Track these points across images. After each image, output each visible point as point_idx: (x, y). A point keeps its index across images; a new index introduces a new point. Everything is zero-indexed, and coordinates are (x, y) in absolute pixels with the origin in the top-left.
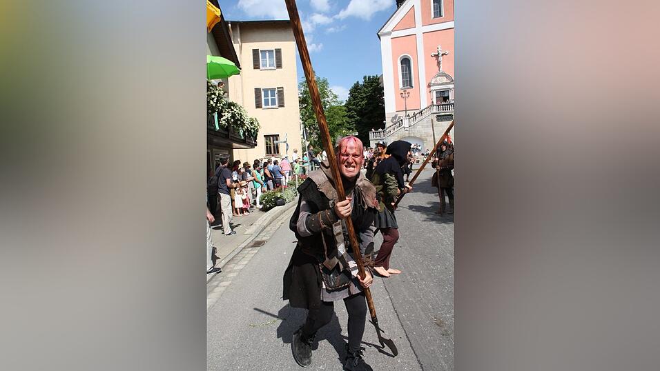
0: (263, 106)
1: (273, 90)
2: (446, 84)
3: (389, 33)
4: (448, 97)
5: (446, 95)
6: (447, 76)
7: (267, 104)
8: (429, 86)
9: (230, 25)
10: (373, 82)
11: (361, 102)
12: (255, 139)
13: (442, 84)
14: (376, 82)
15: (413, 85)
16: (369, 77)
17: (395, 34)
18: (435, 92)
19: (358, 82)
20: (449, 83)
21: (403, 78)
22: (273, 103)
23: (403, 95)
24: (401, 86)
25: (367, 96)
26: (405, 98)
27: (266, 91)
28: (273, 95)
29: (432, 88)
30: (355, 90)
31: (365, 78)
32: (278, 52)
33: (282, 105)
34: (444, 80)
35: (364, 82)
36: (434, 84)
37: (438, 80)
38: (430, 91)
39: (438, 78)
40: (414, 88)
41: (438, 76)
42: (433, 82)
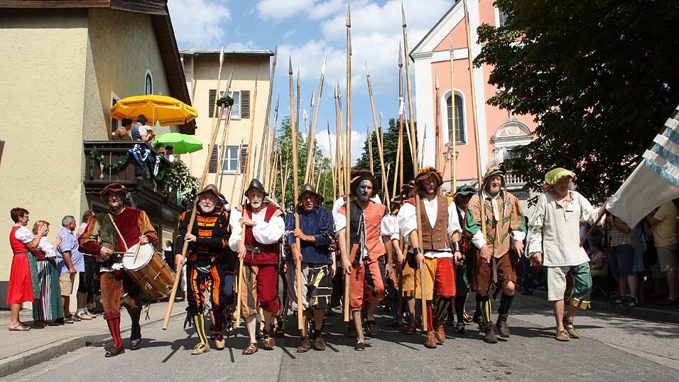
0: (219, 170)
1: (234, 149)
2: (521, 138)
3: (428, 55)
6: (521, 126)
7: (224, 167)
8: (492, 141)
9: (182, 59)
13: (513, 139)
16: (398, 121)
17: (437, 57)
18: (501, 151)
19: (379, 129)
20: (525, 138)
21: (450, 127)
22: (234, 167)
24: (446, 139)
26: (451, 161)
27: (225, 148)
28: (234, 155)
29: (497, 145)
31: (392, 122)
32: (246, 95)
34: (517, 131)
35: (390, 129)
36: (500, 139)
37: (507, 131)
38: (494, 150)
39: (507, 129)
40: (467, 144)
41: (507, 126)
42: (498, 135)
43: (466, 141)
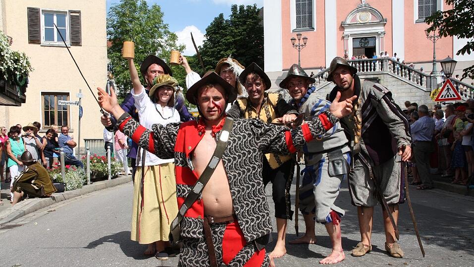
0: (43, 40)
1: (61, 15)
2: (372, 25)
4: (374, 48)
5: (370, 45)
6: (373, 11)
7: (49, 36)
8: (342, 27)
10: (247, 17)
11: (226, 50)
12: (23, 90)
13: (365, 25)
14: (254, 18)
15: (315, 25)
16: (242, 7)
18: (351, 39)
19: (221, 15)
20: (377, 24)
21: (298, 12)
22: (61, 37)
23: (296, 42)
24: (294, 26)
25: (235, 42)
26: (299, 47)
27: (49, 14)
28: (61, 23)
29: (347, 31)
30: (217, 29)
31: (234, 8)
33: (76, 42)
34: (369, 17)
35: (232, 16)
36: (350, 26)
37: (358, 17)
38: (343, 37)
39: (358, 15)
40: (315, 30)
41: (358, 11)
42: (348, 22)
43: (315, 28)
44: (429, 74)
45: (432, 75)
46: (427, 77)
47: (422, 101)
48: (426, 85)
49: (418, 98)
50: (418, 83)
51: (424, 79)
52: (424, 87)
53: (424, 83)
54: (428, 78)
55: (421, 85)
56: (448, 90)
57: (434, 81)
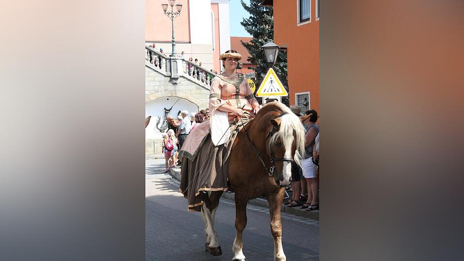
44: (168, 56)
45: (172, 58)
46: (166, 59)
47: (162, 87)
48: (166, 69)
49: (158, 83)
50: (156, 66)
51: (163, 61)
52: (163, 70)
53: (163, 66)
54: (168, 61)
55: (160, 68)
56: (272, 83)
57: (174, 65)
